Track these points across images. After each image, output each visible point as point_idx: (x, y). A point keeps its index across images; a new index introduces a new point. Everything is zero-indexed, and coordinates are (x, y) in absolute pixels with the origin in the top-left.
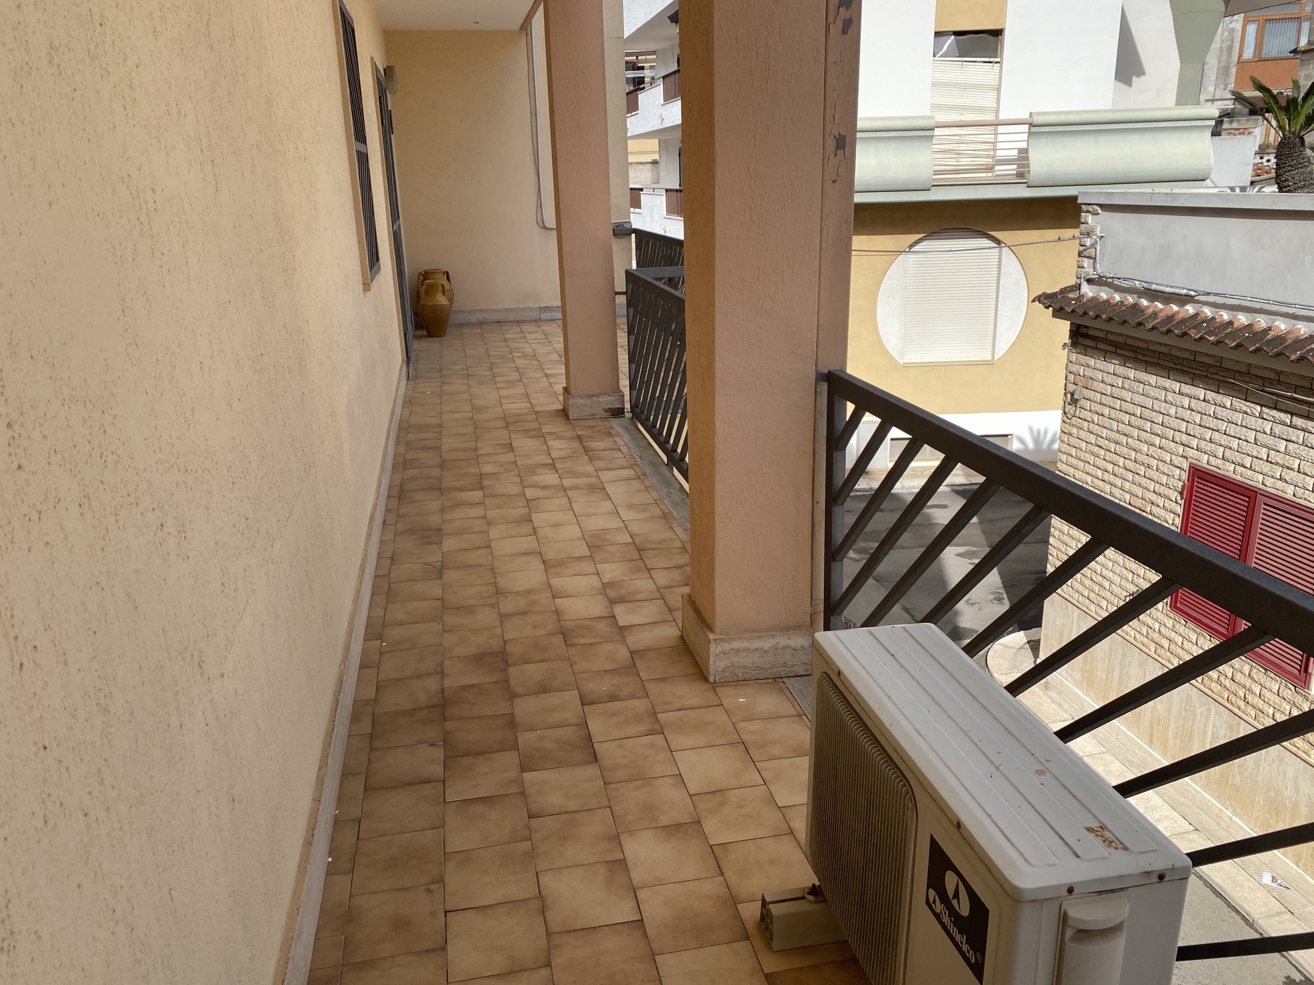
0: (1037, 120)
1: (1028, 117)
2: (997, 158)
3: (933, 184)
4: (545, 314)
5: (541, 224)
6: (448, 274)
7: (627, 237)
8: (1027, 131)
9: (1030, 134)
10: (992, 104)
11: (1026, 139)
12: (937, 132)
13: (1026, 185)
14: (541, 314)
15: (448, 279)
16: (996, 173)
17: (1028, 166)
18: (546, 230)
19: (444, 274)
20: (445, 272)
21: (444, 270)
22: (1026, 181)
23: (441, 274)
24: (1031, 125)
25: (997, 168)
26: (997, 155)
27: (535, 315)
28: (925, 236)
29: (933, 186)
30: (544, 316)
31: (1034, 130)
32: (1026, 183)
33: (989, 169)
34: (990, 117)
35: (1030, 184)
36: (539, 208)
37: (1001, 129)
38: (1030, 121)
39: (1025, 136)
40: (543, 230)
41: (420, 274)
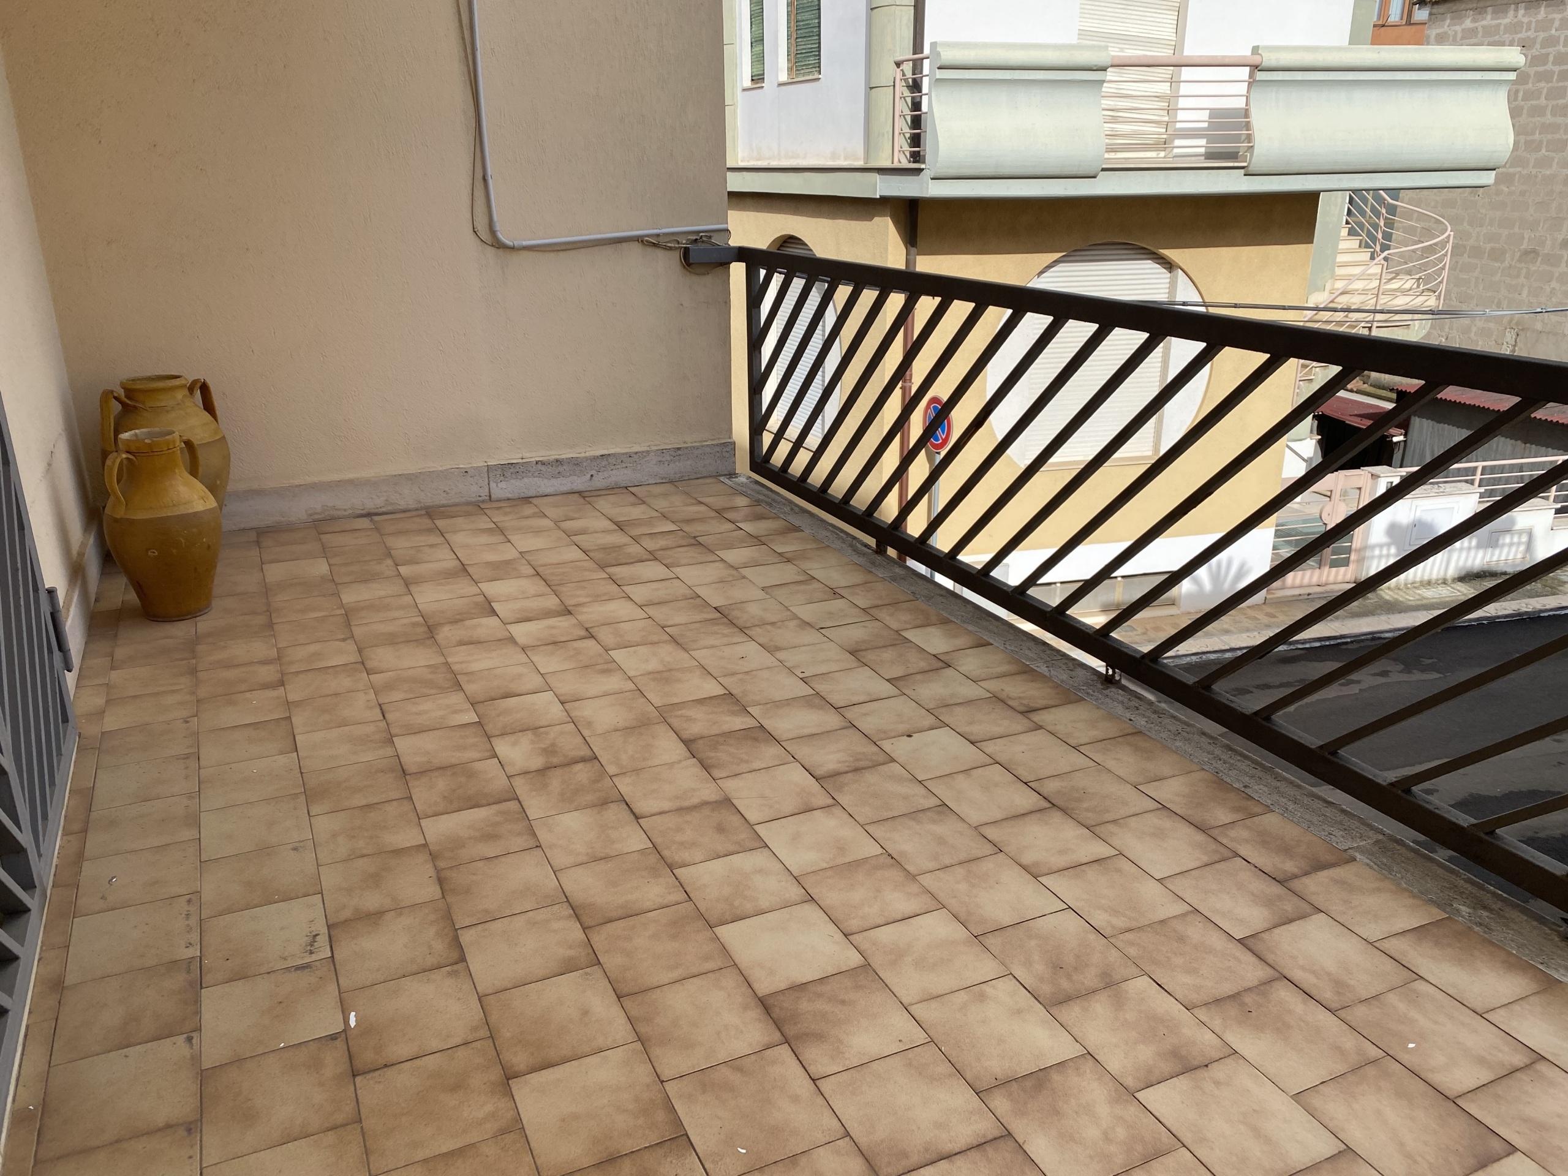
0: (1269, 59)
1: (1249, 53)
2: (1179, 125)
3: (1104, 166)
4: (503, 485)
5: (484, 234)
6: (205, 389)
7: (719, 270)
8: (1247, 78)
9: (1252, 83)
10: (1167, 32)
11: (1245, 93)
12: (1110, 75)
13: (1242, 171)
14: (493, 485)
15: (209, 406)
16: (1176, 151)
17: (1249, 138)
18: (501, 252)
19: (191, 389)
20: (195, 382)
21: (191, 379)
22: (1245, 164)
23: (180, 395)
24: (1255, 68)
25: (1177, 142)
26: (1179, 118)
27: (474, 490)
28: (1063, 256)
29: (1103, 170)
30: (503, 489)
31: (1260, 76)
32: (1243, 168)
33: (1164, 144)
34: (1164, 53)
35: (1252, 169)
36: (479, 184)
37: (1186, 73)
38: (1256, 60)
39: (1243, 88)
40: (490, 251)
41: (108, 395)
